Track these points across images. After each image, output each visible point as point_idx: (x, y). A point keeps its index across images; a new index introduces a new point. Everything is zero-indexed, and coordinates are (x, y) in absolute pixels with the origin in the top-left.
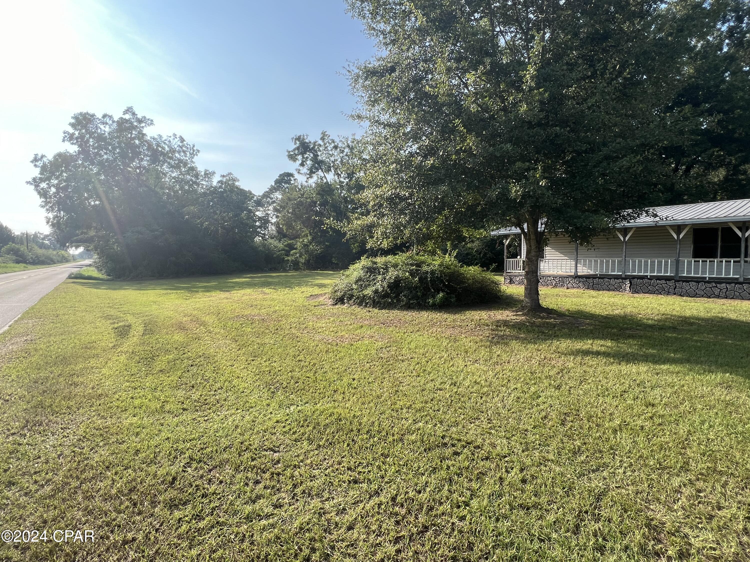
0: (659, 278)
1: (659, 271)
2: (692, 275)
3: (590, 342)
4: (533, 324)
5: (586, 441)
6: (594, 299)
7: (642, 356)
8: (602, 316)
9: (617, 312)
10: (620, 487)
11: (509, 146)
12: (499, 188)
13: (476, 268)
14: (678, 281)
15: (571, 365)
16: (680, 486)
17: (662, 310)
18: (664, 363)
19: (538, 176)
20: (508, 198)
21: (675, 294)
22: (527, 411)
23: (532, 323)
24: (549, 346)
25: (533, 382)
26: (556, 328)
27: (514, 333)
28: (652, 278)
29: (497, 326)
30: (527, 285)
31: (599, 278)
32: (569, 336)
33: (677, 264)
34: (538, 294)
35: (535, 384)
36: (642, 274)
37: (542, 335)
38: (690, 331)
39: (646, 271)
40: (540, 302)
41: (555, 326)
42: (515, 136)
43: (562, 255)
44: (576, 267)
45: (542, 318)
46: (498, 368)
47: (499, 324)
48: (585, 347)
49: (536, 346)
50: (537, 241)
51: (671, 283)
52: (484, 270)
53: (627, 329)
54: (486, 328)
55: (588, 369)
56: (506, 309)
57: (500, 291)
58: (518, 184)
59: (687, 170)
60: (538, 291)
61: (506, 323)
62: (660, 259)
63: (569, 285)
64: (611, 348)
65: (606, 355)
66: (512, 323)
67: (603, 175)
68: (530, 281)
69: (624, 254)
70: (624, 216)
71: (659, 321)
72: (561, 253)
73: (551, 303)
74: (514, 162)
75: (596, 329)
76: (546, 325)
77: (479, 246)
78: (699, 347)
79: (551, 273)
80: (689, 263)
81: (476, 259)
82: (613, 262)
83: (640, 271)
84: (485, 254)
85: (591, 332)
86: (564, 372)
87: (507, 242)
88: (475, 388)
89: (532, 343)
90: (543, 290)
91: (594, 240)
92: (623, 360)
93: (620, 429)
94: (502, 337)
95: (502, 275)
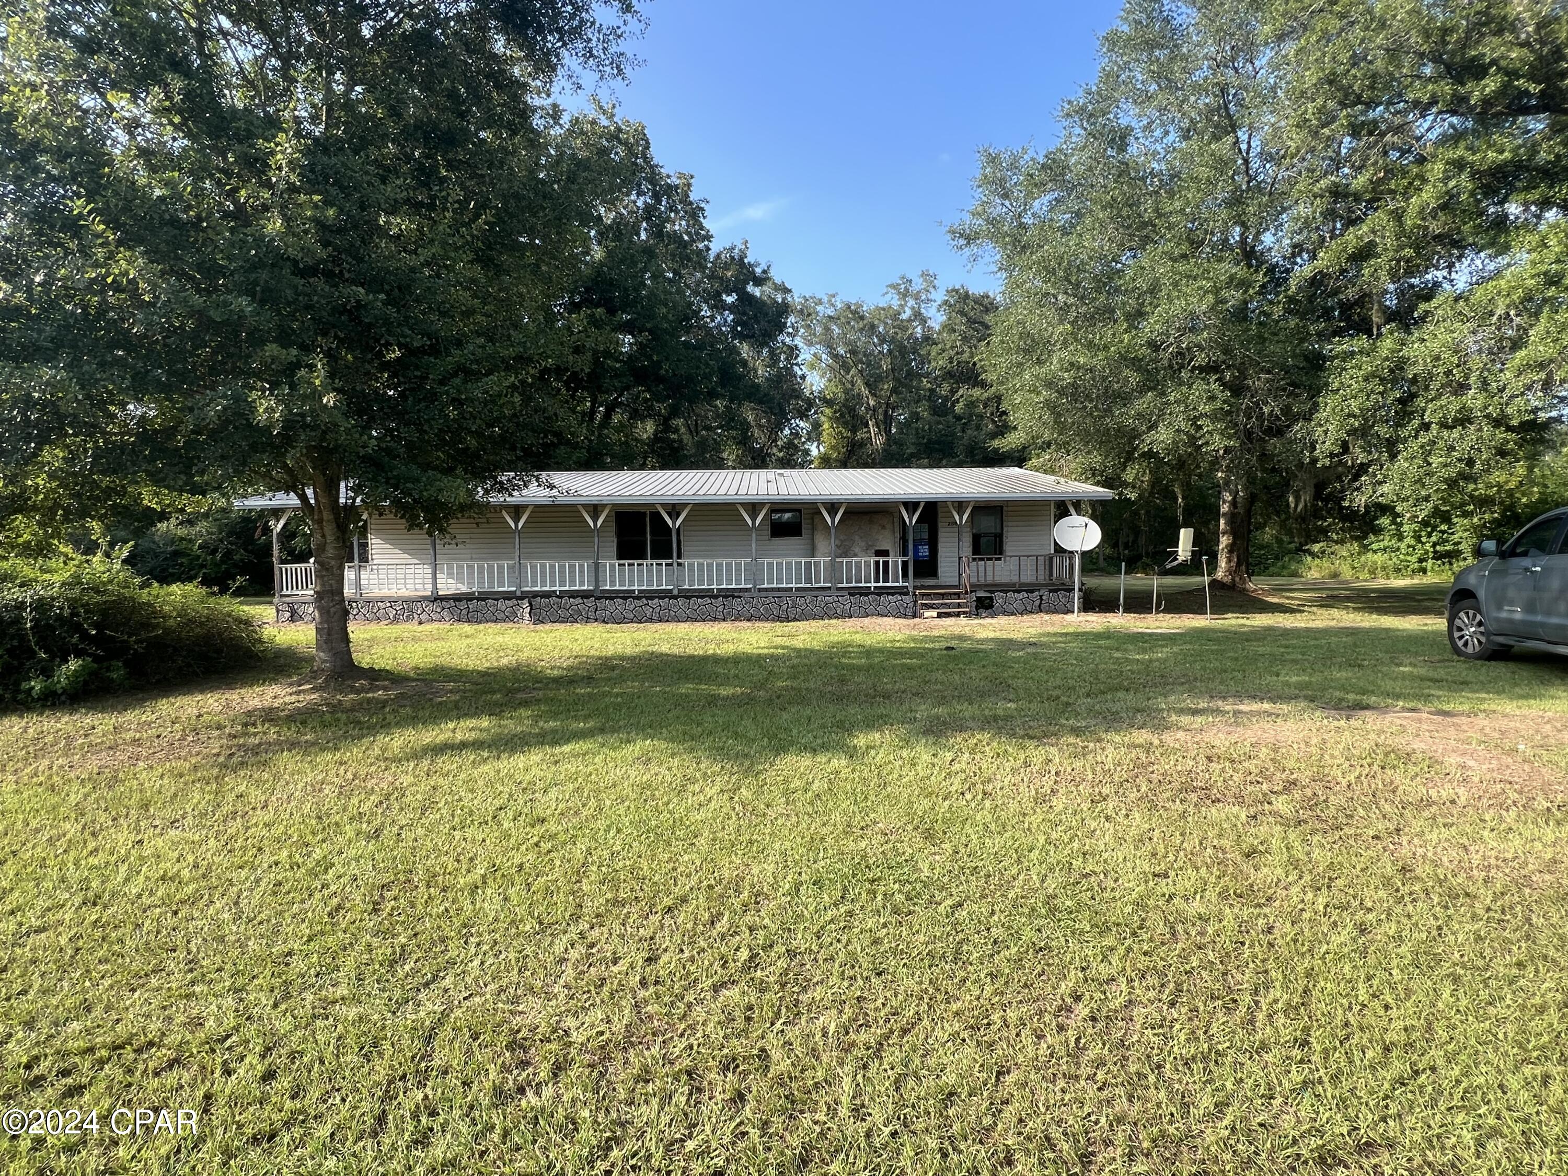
0: (573, 595)
1: (573, 582)
2: (617, 588)
3: (451, 725)
4: (335, 708)
5: (419, 928)
6: (469, 641)
7: (537, 735)
8: (479, 672)
9: (505, 661)
10: (471, 995)
11: (243, 303)
12: (224, 396)
13: (189, 587)
14: (599, 598)
15: (407, 780)
16: (566, 950)
17: (576, 649)
18: (568, 741)
19: (317, 382)
20: (250, 425)
21: (596, 620)
22: (295, 908)
23: (334, 706)
24: (367, 749)
25: (320, 837)
26: (387, 710)
27: (289, 733)
28: (562, 595)
29: (245, 725)
30: (321, 623)
31: (478, 599)
32: (413, 721)
33: (597, 569)
34: (347, 641)
35: (324, 841)
36: (547, 589)
37: (354, 728)
38: (609, 679)
39: (553, 583)
40: (354, 655)
41: (384, 703)
42: (262, 283)
43: (406, 556)
44: (435, 578)
45: (358, 692)
46: (235, 826)
47: (250, 719)
48: (441, 738)
49: (338, 755)
50: (338, 526)
51: (590, 602)
52: (214, 594)
53: (518, 690)
54: (217, 733)
55: (441, 781)
56: (274, 680)
57: (260, 641)
58: (271, 394)
59: (607, 416)
60: (347, 634)
61: (269, 716)
62: (572, 562)
63: (424, 617)
64: (487, 730)
65: (477, 745)
66: (286, 712)
67: (457, 402)
68: (328, 612)
69: (517, 554)
70: (501, 483)
71: (569, 668)
72: (405, 551)
73: (382, 656)
74: (263, 342)
75: (466, 698)
76: (365, 706)
77: (208, 533)
78: (619, 704)
79: (385, 592)
80: (612, 567)
81: (203, 566)
82: (500, 568)
83: (543, 583)
84: (228, 554)
85: (456, 706)
86: (392, 798)
87: (280, 526)
88: (159, 894)
89: (328, 749)
90: (358, 631)
91: (454, 527)
92: (504, 751)
93: (485, 883)
94: (255, 750)
95: (271, 603)
